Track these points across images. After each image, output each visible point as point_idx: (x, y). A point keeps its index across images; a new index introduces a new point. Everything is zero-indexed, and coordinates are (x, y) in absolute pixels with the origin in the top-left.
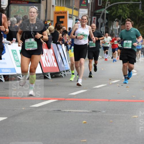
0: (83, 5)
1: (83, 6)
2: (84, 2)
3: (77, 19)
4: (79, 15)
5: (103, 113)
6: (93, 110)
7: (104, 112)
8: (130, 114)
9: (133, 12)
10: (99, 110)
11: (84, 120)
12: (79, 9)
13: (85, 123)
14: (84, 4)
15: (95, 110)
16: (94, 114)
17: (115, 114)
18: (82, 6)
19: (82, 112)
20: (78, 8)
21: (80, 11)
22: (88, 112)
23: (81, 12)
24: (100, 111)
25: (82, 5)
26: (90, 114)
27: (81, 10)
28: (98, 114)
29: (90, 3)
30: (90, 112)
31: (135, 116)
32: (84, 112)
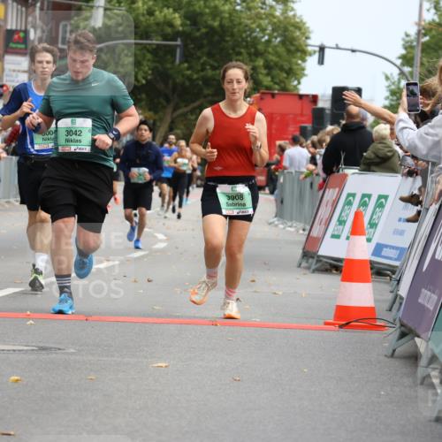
0: (14, 46)
1: (16, 48)
2: (19, 37)
4: (5, 74)
5: (68, 354)
6: (41, 345)
7: (72, 350)
8: (146, 357)
9: (160, 68)
10: (57, 346)
11: (12, 374)
12: (3, 57)
13: (17, 380)
14: (18, 43)
15: (47, 345)
16: (44, 356)
17: (105, 359)
18: (12, 48)
19: (8, 351)
20: (2, 52)
21: (5, 62)
22: (27, 351)
24: (61, 347)
25: (12, 45)
26: (32, 357)
27: (8, 58)
28: (54, 355)
29: (37, 39)
30: (33, 350)
31: (160, 364)
32: (14, 351)
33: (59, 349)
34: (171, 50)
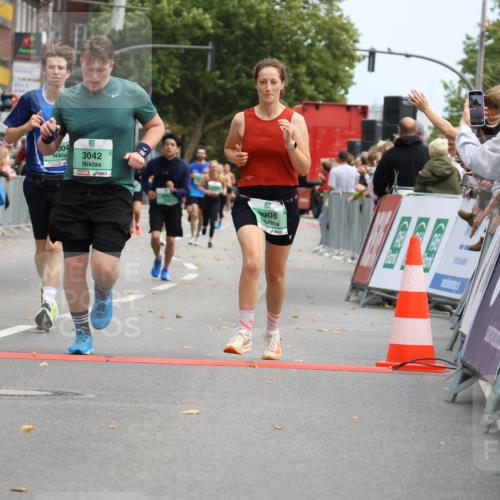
0: (24, 51)
2: (30, 41)
3: (7, 93)
4: (14, 82)
5: (87, 399)
6: (56, 389)
7: (91, 396)
8: (174, 403)
9: (189, 76)
10: (74, 391)
11: (24, 423)
12: (12, 63)
13: (29, 430)
14: (28, 48)
15: (63, 390)
16: (59, 402)
18: (22, 53)
19: (19, 396)
20: (9, 59)
23: (18, 71)
24: (78, 392)
25: (22, 50)
26: (46, 403)
27: (17, 65)
28: (71, 401)
30: (46, 395)
31: (190, 411)
32: (26, 396)
33: (77, 394)
34: (202, 56)
